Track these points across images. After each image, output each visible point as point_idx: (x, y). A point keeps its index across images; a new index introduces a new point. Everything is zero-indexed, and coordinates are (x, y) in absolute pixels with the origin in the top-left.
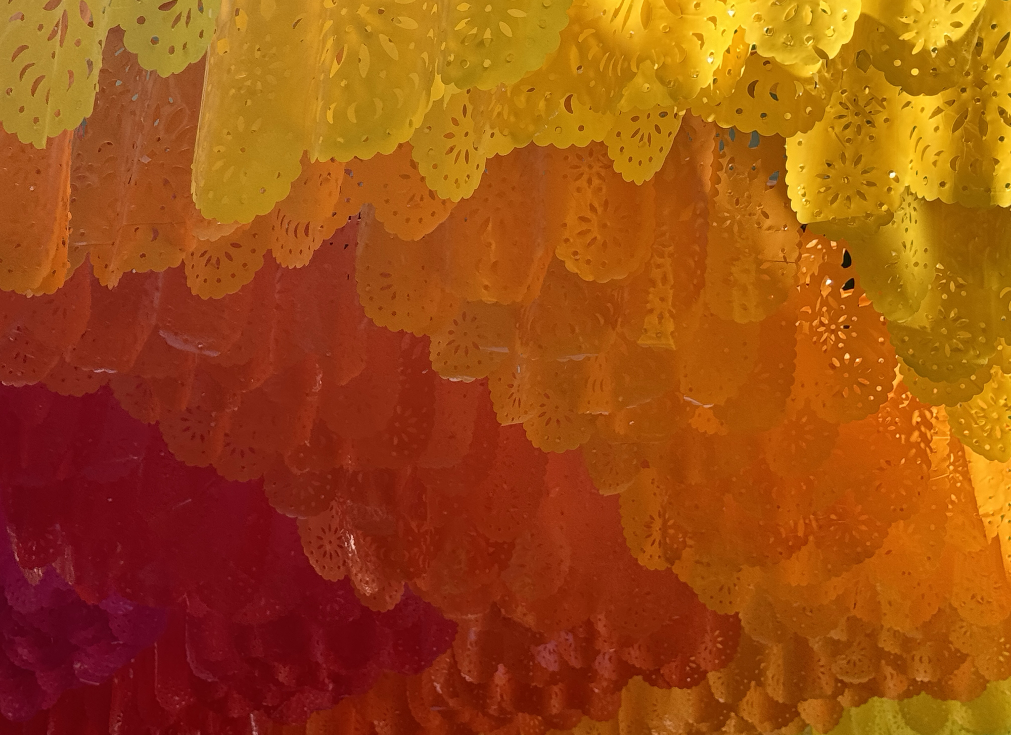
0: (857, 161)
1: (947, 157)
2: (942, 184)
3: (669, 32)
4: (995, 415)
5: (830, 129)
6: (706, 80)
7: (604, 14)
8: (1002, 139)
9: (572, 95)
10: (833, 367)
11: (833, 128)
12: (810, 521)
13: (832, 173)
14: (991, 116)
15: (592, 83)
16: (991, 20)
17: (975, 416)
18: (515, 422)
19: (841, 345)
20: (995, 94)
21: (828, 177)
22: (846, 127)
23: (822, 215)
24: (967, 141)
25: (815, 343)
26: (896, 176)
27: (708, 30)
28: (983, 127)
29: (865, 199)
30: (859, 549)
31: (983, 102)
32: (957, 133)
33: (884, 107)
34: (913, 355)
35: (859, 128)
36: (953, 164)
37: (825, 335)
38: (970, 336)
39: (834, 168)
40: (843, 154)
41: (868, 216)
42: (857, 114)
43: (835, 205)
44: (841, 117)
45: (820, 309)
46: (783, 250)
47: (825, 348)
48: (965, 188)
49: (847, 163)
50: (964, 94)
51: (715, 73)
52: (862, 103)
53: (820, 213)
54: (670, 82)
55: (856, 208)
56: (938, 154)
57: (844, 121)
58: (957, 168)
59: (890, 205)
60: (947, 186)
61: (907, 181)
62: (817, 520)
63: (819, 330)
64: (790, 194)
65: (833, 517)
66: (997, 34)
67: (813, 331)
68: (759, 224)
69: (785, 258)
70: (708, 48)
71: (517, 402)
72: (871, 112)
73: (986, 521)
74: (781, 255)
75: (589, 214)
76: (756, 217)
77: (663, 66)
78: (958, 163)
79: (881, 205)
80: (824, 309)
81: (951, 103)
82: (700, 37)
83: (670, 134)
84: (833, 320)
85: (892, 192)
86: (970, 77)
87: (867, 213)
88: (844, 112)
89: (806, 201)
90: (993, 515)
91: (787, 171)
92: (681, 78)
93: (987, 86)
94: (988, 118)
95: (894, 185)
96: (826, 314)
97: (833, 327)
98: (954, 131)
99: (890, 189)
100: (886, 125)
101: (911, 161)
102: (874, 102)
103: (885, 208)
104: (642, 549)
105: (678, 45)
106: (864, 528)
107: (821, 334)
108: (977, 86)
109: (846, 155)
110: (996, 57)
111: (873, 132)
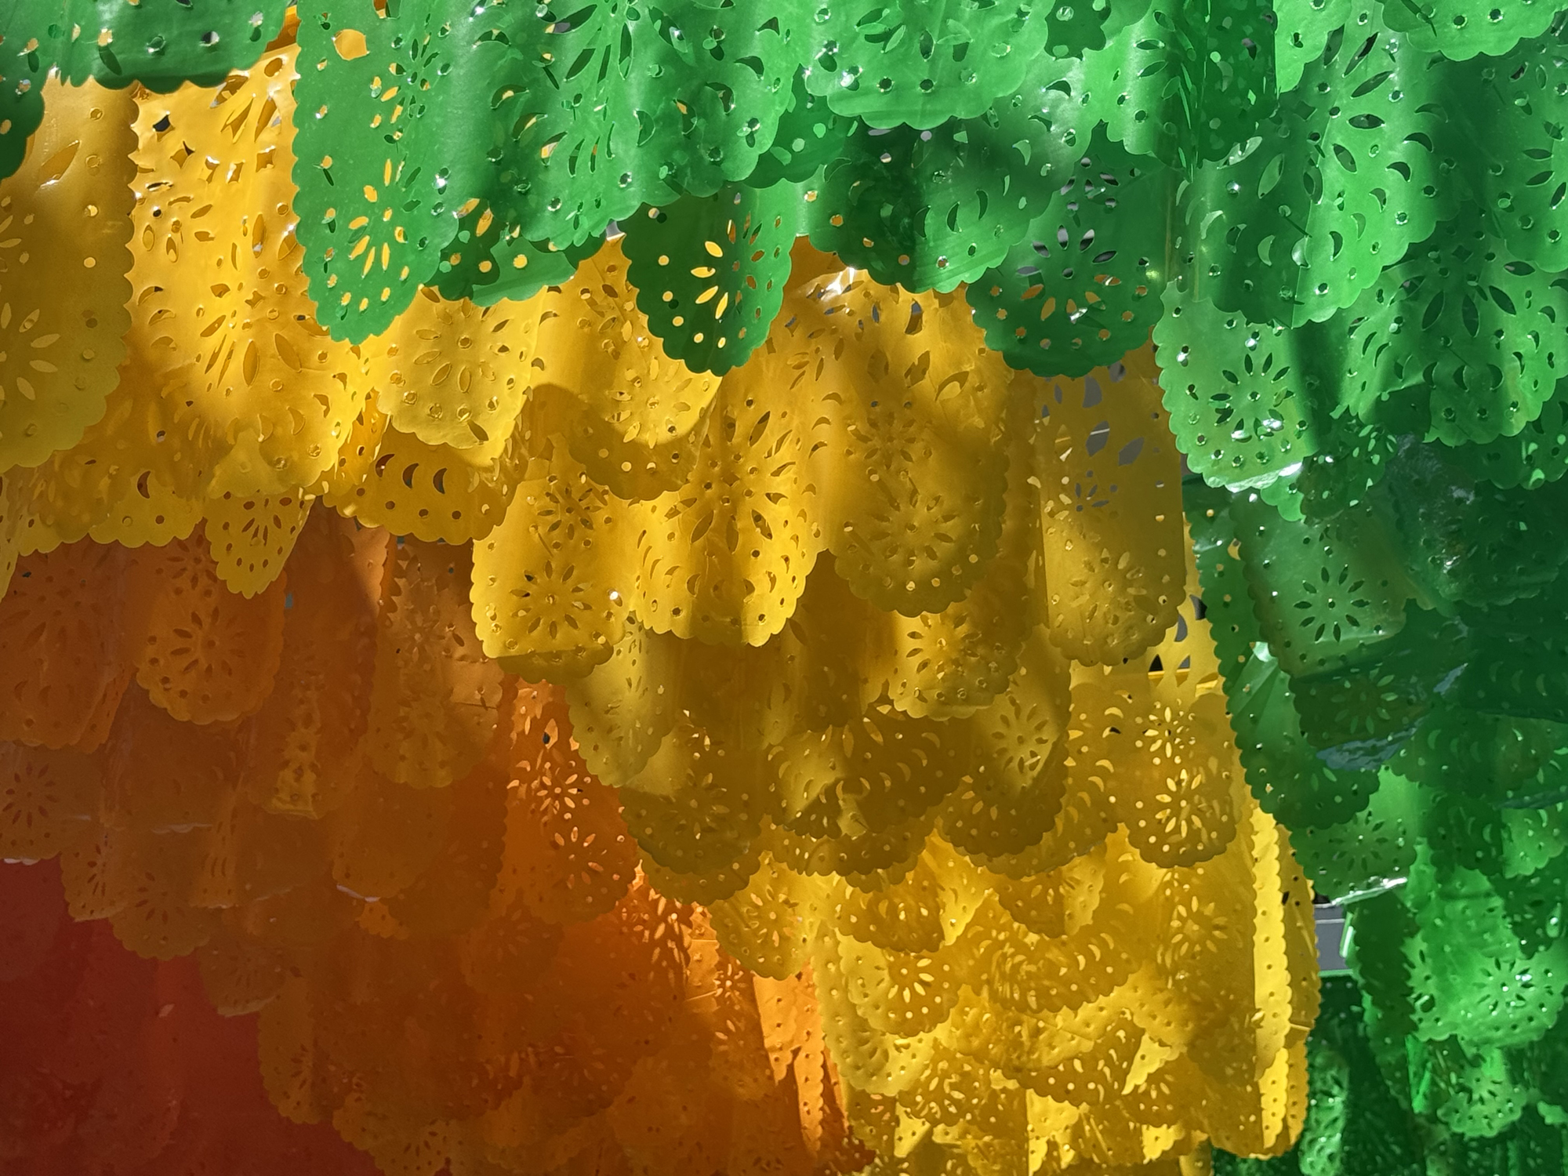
0: (567, 575)
1: (683, 575)
2: (676, 612)
3: (281, 390)
4: (773, 916)
5: (532, 529)
6: (329, 460)
7: (198, 360)
8: (756, 554)
9: (148, 473)
10: (555, 845)
11: (536, 527)
12: (527, 1055)
13: (532, 589)
14: (743, 522)
15: (178, 457)
16: (746, 395)
17: (745, 915)
18: (97, 916)
19: (568, 816)
20: (749, 493)
21: (528, 595)
22: (554, 527)
23: (517, 647)
24: (710, 555)
25: (533, 812)
26: (619, 598)
27: (336, 392)
28: (731, 536)
29: (575, 626)
30: (591, 1096)
31: (733, 502)
32: (697, 543)
33: (605, 502)
34: (651, 836)
35: (571, 529)
36: (691, 584)
37: (548, 801)
38: (728, 810)
39: (535, 583)
40: (548, 565)
41: (579, 649)
42: (569, 511)
43: (535, 633)
44: (549, 513)
45: (542, 766)
46: (480, 690)
47: (545, 818)
48: (706, 618)
49: (554, 576)
50: (709, 491)
51: (341, 451)
52: (576, 496)
53: (512, 645)
54: (279, 461)
55: (563, 638)
56: (670, 572)
57: (552, 519)
58: (696, 590)
59: (609, 636)
60: (683, 614)
61: (633, 604)
62: (537, 1054)
63: (539, 794)
64: (475, 616)
65: (558, 1049)
66: (752, 415)
67: (531, 794)
68: (447, 650)
69: (482, 699)
70: (334, 416)
71: (100, 888)
72: (588, 508)
73: (772, 1057)
74: (478, 697)
75: (190, 627)
76: (444, 642)
77: (271, 438)
78: (697, 583)
79: (597, 636)
80: (548, 765)
81: (688, 503)
82: (324, 400)
83: (293, 529)
84: (556, 782)
85: (613, 619)
86: (717, 469)
87: (577, 647)
88: (552, 506)
89: (496, 626)
90: (781, 1049)
91: (472, 584)
92: (296, 457)
93: (738, 482)
94: (739, 525)
95: (615, 609)
96: (548, 773)
97: (558, 790)
98: (694, 539)
99: (610, 615)
100: (607, 527)
101: (638, 578)
102: (591, 494)
103: (602, 640)
104: (285, 1093)
105: (294, 412)
106: (600, 1066)
107: (541, 800)
108: (725, 481)
109: (553, 566)
110: (751, 445)
111: (591, 536)
